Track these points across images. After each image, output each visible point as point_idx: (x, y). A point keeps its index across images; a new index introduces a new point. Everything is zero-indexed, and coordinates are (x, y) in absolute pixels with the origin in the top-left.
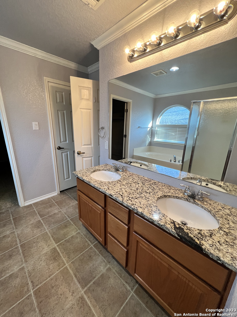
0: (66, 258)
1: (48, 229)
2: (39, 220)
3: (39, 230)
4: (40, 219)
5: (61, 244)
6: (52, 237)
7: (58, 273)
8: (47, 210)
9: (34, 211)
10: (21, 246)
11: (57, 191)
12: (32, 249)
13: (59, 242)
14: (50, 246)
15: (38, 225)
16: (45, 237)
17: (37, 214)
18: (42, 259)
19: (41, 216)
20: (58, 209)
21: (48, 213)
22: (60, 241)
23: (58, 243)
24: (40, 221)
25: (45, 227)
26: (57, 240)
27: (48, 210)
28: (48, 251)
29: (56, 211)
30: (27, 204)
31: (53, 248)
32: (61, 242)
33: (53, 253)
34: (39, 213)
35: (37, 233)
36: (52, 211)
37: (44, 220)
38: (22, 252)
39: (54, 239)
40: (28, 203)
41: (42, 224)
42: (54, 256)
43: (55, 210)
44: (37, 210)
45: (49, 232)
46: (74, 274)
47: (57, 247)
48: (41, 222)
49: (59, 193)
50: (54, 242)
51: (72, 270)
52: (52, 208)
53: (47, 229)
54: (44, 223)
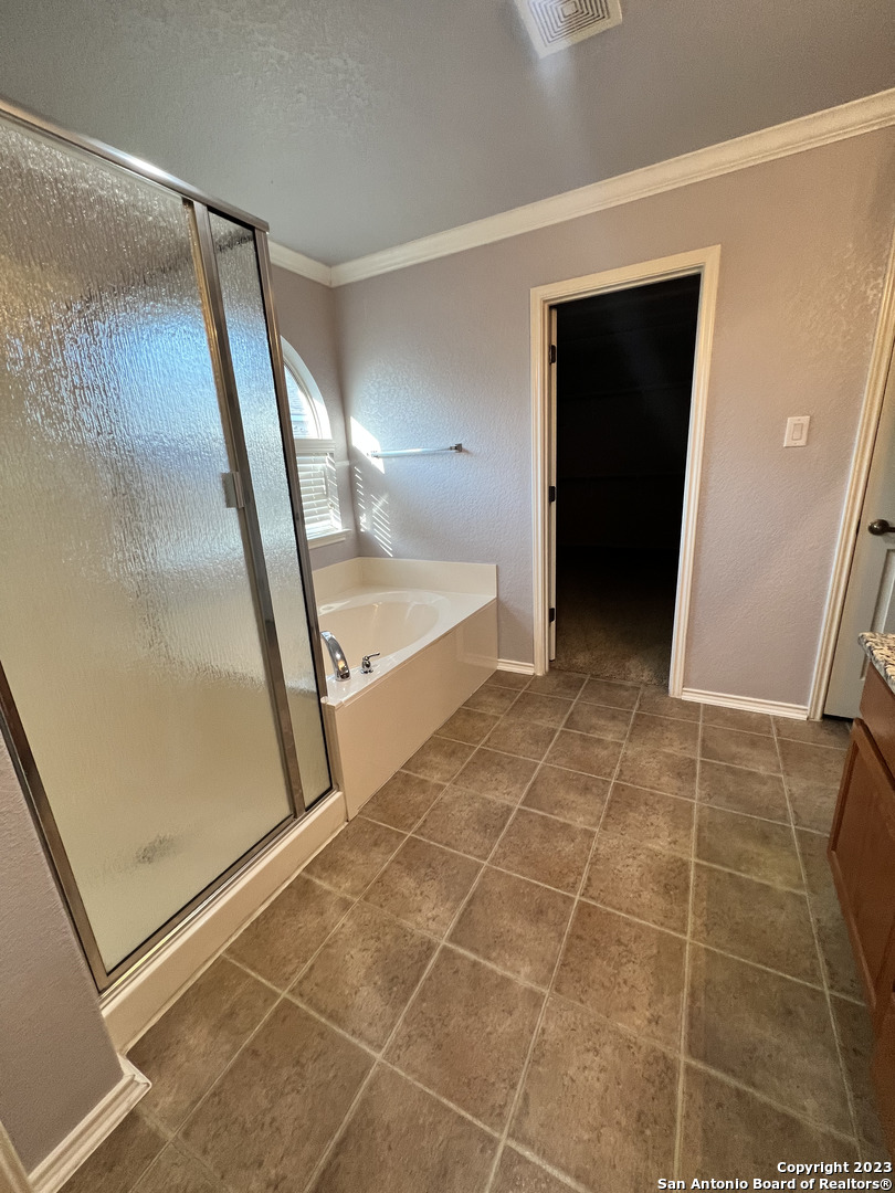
0: (699, 922)
1: (700, 799)
2: (693, 757)
3: (679, 784)
4: (699, 758)
5: (711, 870)
6: (700, 830)
7: (654, 930)
8: (734, 749)
9: (697, 726)
10: (616, 786)
11: (808, 708)
12: (631, 814)
13: (708, 860)
14: (677, 848)
15: (683, 771)
16: (679, 815)
17: (700, 739)
18: (638, 858)
19: (706, 752)
20: (775, 768)
21: (733, 757)
22: (714, 862)
23: (704, 859)
24: (693, 762)
25: (697, 790)
26: (705, 850)
27: (739, 750)
28: (664, 852)
29: (761, 770)
30: (687, 697)
31: (681, 859)
32: (715, 866)
33: (672, 870)
34: (703, 740)
35: (668, 787)
36: (749, 760)
37: (707, 767)
38: (611, 801)
39: (700, 840)
40: (691, 696)
41: (694, 775)
42: (671, 881)
43: (762, 765)
44: (704, 728)
45: (700, 811)
46: (692, 986)
47: (693, 868)
48: (695, 768)
49: (818, 717)
50: (693, 845)
51: (695, 968)
52: (755, 753)
53: (697, 795)
54: (701, 778)
